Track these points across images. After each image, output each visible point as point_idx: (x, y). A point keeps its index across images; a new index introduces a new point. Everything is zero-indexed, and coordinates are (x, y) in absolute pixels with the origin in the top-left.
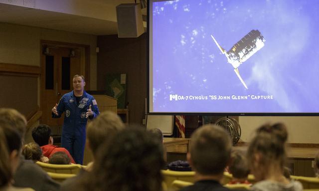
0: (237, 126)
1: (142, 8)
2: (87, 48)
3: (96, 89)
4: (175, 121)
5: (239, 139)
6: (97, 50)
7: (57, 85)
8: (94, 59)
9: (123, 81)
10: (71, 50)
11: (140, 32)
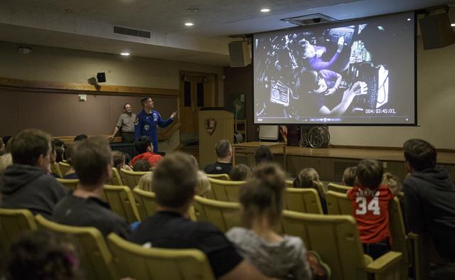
0: (327, 133)
1: (248, 44)
2: (216, 76)
3: (223, 106)
4: (280, 129)
5: (328, 142)
6: (224, 77)
7: (194, 103)
8: (221, 84)
9: (243, 100)
10: (203, 78)
11: (246, 63)
